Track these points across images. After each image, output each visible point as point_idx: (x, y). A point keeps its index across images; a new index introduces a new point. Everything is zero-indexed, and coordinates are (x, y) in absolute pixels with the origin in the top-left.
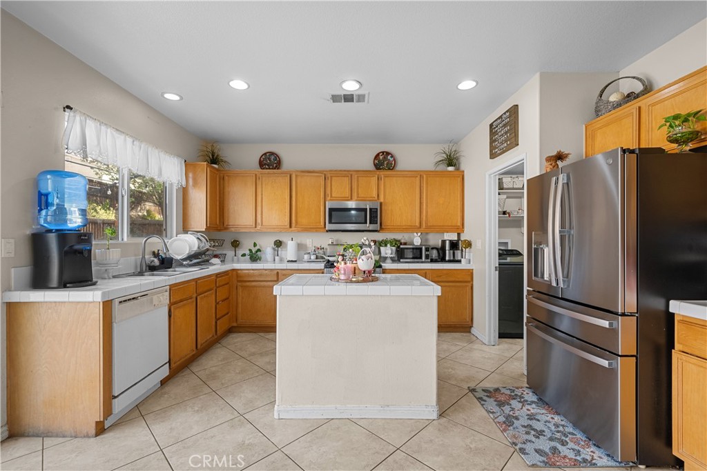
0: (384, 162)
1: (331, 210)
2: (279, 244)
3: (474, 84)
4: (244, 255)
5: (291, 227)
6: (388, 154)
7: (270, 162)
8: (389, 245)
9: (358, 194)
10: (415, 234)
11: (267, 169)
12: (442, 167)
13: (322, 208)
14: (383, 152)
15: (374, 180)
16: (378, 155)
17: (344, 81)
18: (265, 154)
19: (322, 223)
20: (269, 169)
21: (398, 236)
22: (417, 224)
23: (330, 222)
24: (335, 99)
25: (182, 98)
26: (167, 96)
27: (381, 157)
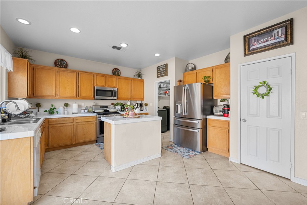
0: (116, 72)
1: (97, 90)
2: (66, 105)
3: (159, 55)
4: (46, 111)
5: (76, 97)
6: (118, 69)
7: (61, 64)
8: (119, 105)
9: (108, 84)
10: (128, 101)
11: (59, 67)
12: (137, 77)
13: (92, 89)
14: (116, 69)
15: (115, 79)
16: (114, 69)
17: (121, 43)
18: (58, 60)
19: (92, 96)
20: (61, 67)
21: (122, 102)
22: (130, 97)
23: (97, 95)
24: (114, 47)
25: (30, 24)
26: (20, 20)
27: (115, 70)
